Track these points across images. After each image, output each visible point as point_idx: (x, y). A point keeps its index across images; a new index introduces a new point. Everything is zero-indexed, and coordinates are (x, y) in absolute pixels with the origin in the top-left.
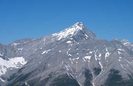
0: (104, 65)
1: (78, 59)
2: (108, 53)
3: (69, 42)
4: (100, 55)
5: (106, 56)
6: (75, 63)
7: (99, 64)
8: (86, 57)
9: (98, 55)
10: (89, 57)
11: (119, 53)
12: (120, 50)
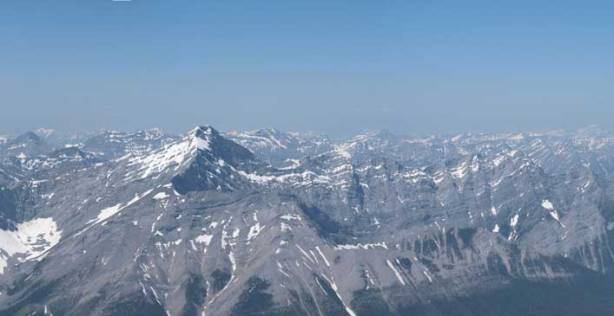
0: (241, 263)
1: (177, 243)
2: (257, 227)
3: (161, 195)
4: (236, 234)
5: (251, 234)
6: (168, 257)
7: (227, 260)
8: (201, 239)
9: (230, 232)
10: (206, 239)
11: (283, 226)
12: (288, 217)
